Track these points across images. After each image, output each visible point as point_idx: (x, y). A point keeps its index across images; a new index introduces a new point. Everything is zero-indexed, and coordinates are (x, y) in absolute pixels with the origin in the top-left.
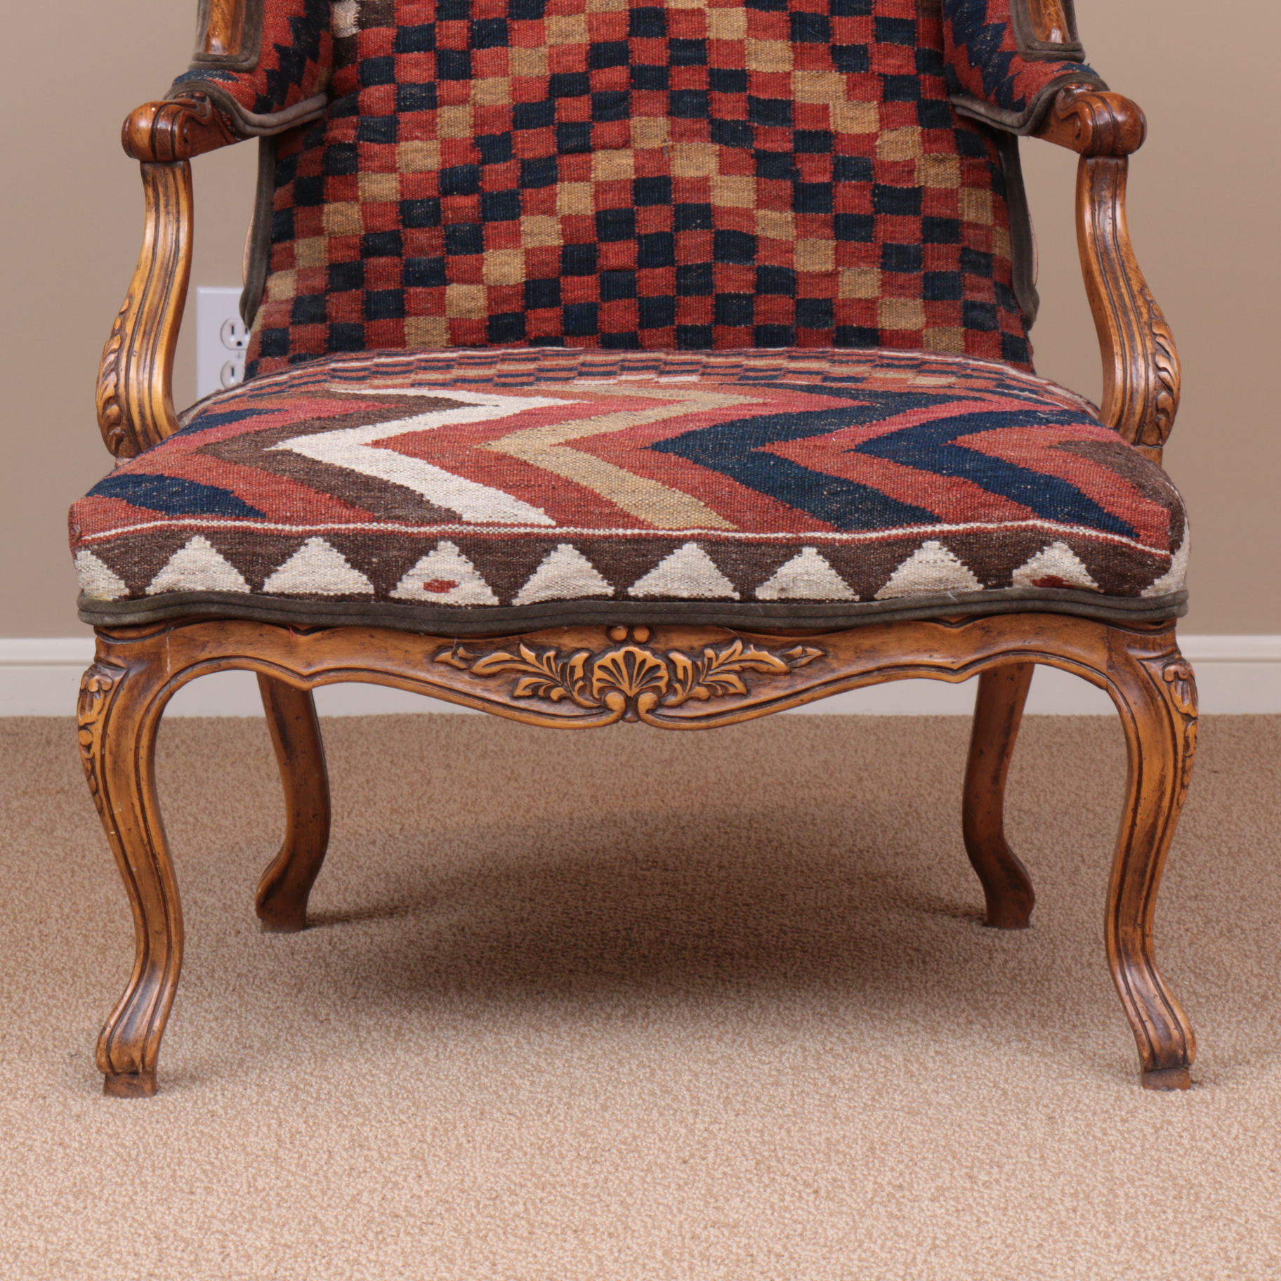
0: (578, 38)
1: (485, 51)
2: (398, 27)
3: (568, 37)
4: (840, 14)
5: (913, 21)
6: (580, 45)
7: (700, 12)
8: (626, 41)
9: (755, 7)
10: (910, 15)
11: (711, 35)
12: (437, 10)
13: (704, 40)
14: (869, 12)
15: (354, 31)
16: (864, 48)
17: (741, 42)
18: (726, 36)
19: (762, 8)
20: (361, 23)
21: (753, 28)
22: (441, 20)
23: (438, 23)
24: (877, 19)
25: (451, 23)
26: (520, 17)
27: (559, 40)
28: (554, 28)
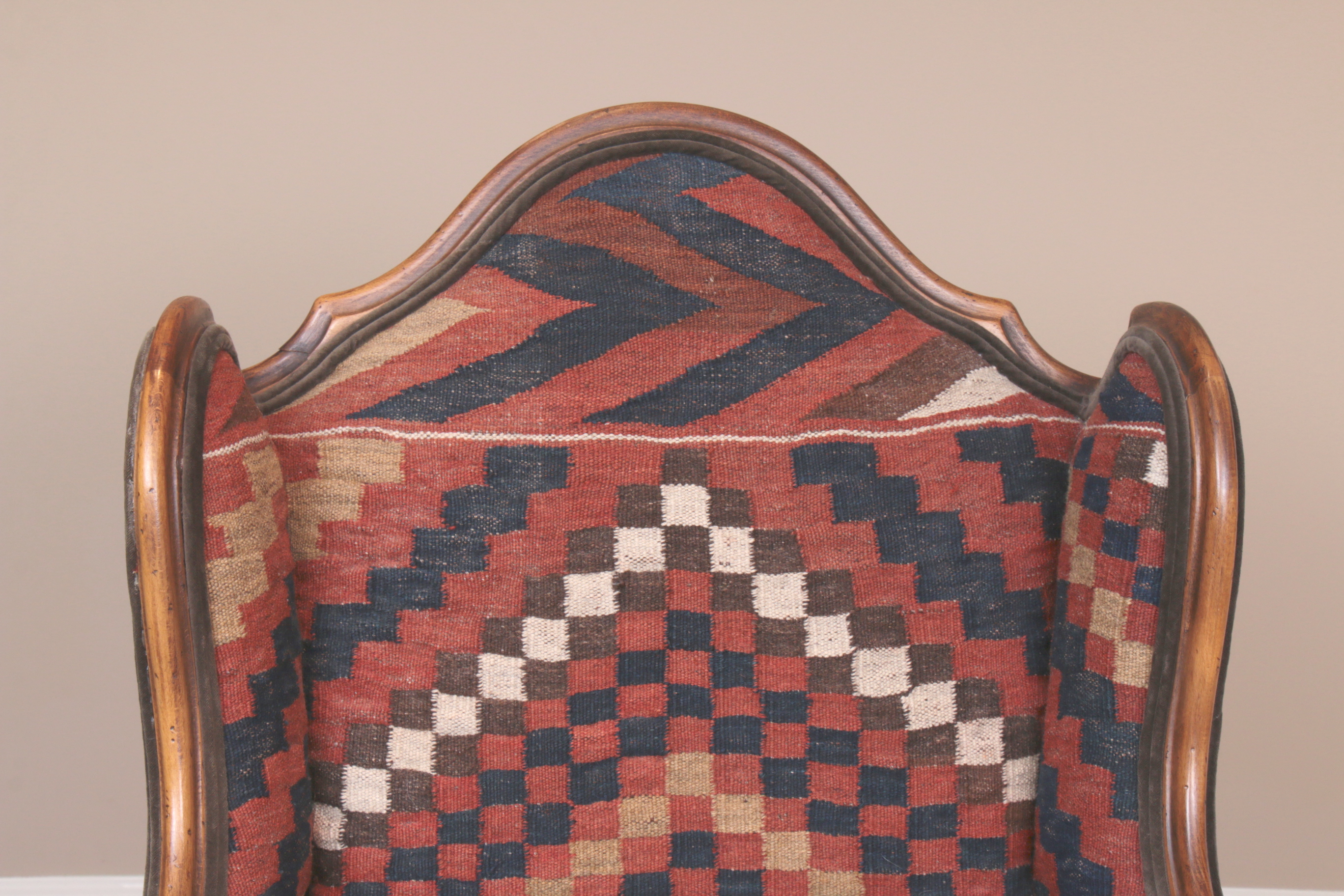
0: (609, 868)
1: (496, 882)
2: (393, 849)
3: (596, 866)
4: (920, 837)
5: (1003, 838)
6: (611, 877)
7: (755, 838)
8: (667, 872)
9: (820, 830)
10: (998, 834)
11: (769, 865)
12: (440, 831)
13: (760, 872)
14: (954, 835)
15: (339, 847)
16: (947, 877)
17: (803, 873)
18: (786, 866)
19: (828, 832)
20: (346, 839)
21: (817, 857)
22: (445, 843)
23: (441, 847)
24: (962, 841)
25: (458, 847)
26: (540, 842)
27: (587, 871)
28: (581, 856)
